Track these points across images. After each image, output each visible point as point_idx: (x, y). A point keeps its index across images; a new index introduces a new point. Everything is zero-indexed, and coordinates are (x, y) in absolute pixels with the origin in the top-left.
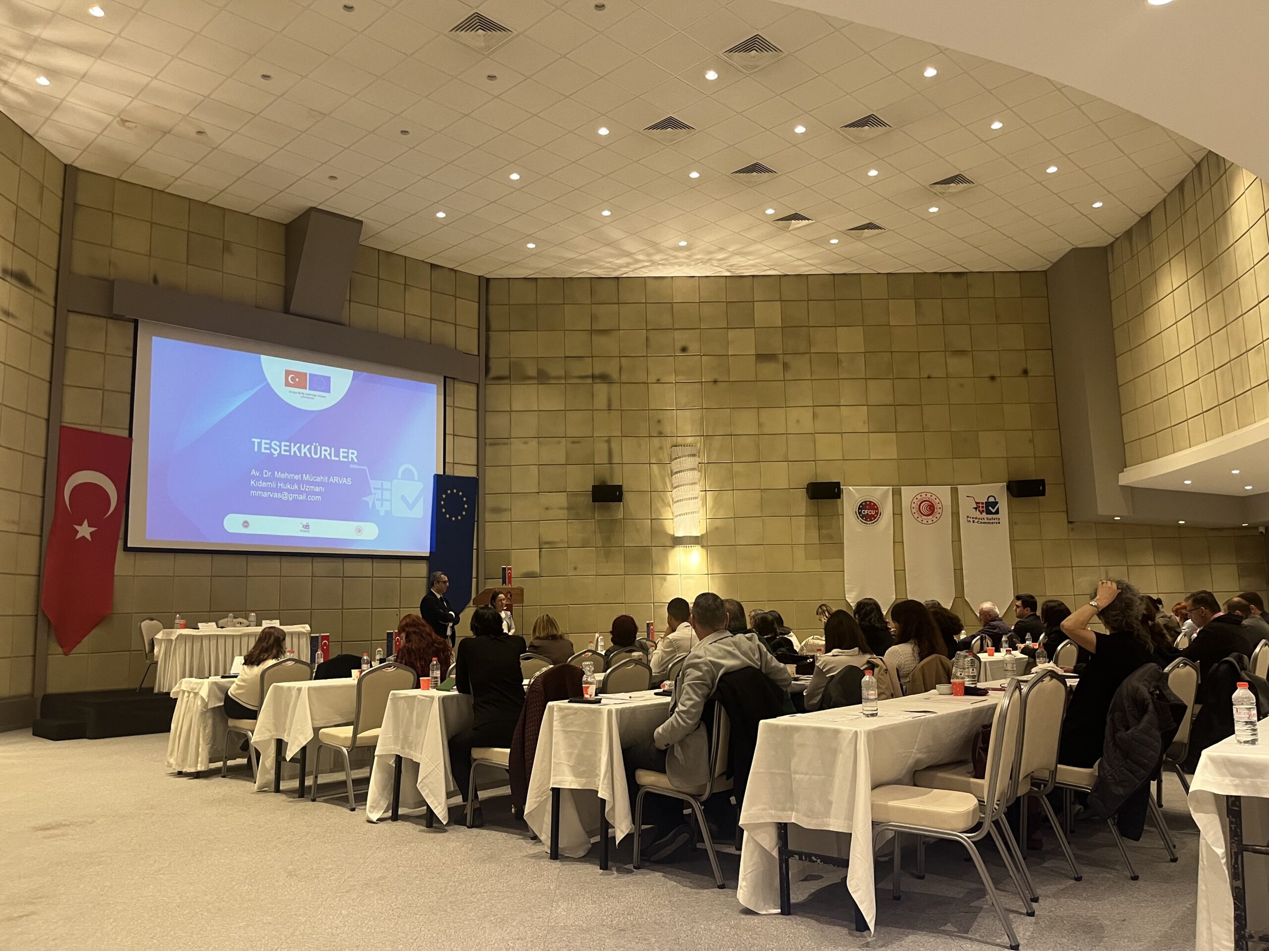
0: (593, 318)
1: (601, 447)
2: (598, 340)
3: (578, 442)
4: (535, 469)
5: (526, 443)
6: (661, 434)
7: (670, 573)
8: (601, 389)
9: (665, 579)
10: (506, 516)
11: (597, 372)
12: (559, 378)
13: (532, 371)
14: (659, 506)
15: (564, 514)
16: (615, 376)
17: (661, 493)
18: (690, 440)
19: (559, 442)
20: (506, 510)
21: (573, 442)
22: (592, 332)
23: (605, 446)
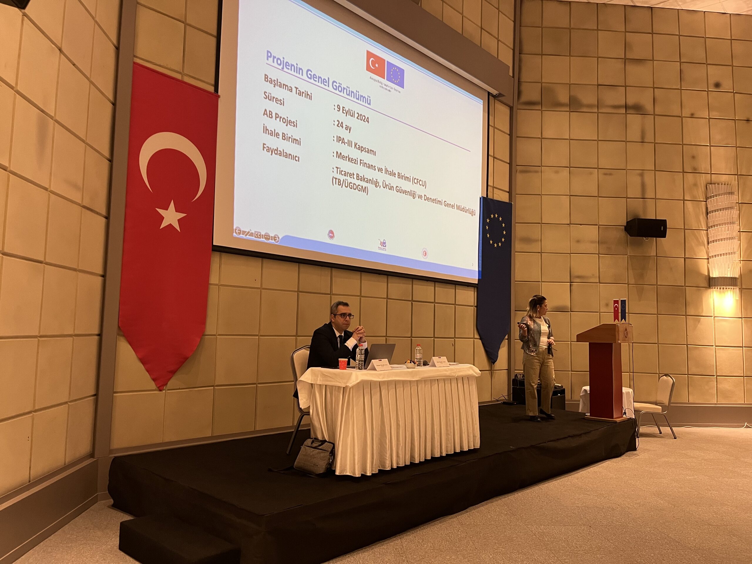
0: (626, 46)
1: (635, 181)
2: (631, 68)
3: (611, 174)
4: (565, 200)
5: (557, 172)
6: (695, 171)
7: (704, 315)
8: (634, 120)
9: (699, 321)
10: (536, 247)
11: (631, 101)
12: (590, 106)
13: (563, 97)
14: (693, 245)
15: (594, 248)
16: (649, 107)
17: (695, 231)
18: (724, 178)
19: (591, 173)
20: (536, 241)
21: (605, 174)
22: (626, 60)
23: (638, 179)
